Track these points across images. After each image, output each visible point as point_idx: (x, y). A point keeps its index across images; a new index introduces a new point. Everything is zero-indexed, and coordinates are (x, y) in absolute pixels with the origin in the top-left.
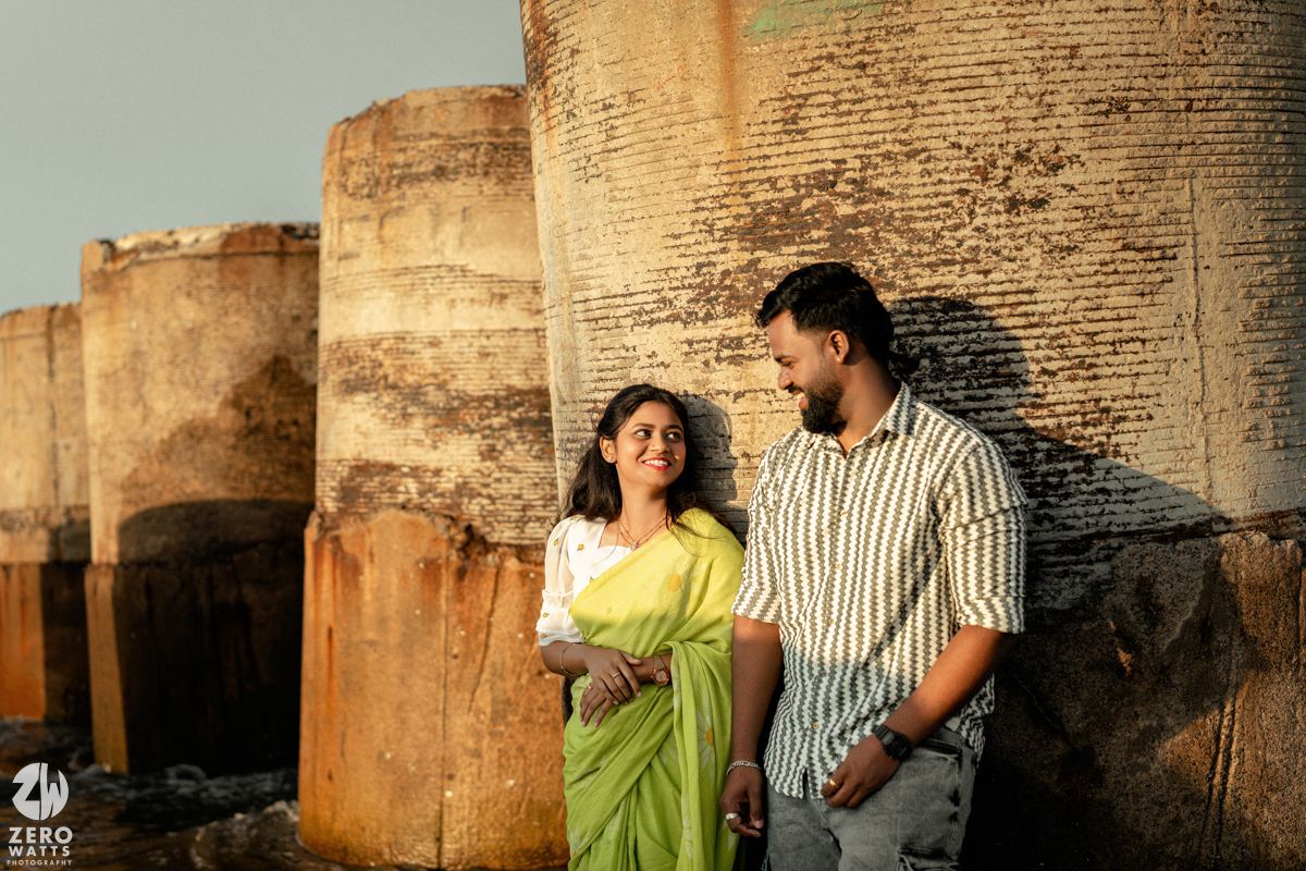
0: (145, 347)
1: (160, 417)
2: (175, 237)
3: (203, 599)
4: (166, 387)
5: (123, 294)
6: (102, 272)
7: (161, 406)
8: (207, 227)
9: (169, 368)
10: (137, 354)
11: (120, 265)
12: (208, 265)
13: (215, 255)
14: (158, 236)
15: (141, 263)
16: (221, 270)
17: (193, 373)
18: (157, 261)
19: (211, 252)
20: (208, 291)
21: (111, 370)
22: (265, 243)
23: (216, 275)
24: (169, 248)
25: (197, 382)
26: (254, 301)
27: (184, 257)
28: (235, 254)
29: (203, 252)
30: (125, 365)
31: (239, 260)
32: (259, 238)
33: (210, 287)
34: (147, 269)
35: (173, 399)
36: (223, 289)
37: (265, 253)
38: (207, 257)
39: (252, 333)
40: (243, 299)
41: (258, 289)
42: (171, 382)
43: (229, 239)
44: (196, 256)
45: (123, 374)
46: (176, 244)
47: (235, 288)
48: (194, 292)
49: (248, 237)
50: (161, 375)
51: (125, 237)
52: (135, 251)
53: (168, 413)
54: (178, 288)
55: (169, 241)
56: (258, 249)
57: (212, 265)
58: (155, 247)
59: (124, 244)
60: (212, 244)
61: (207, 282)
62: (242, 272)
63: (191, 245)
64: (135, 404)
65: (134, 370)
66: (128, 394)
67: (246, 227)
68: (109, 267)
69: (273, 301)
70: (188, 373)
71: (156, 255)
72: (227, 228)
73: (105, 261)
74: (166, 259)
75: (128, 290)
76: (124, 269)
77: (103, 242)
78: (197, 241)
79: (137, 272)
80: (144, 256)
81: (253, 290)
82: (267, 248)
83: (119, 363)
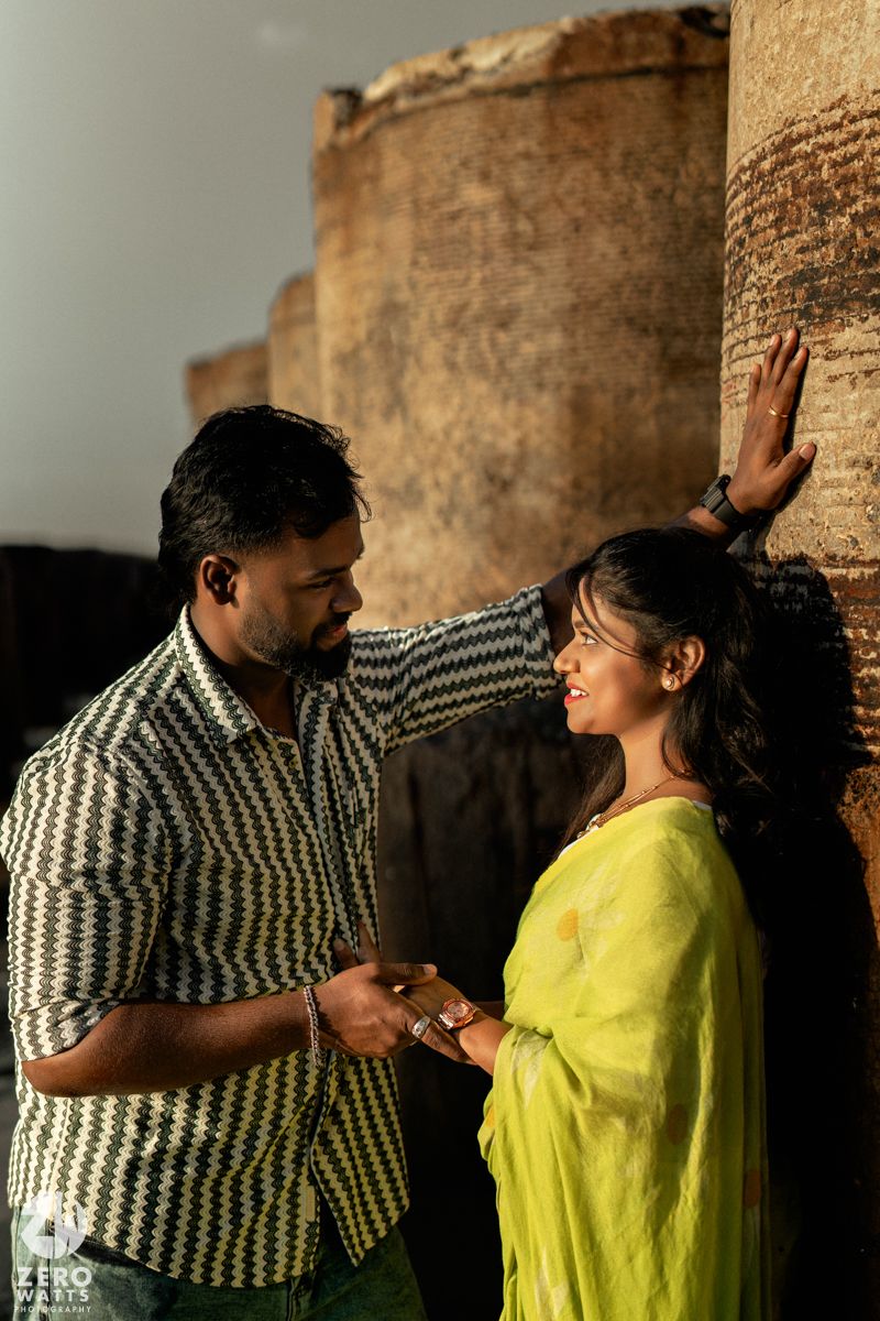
0: (404, 295)
1: (432, 440)
2: (465, 60)
3: (514, 814)
4: (441, 376)
5: (365, 188)
6: (333, 148)
7: (434, 417)
8: (526, 29)
9: (447, 336)
10: (391, 310)
11: (361, 128)
12: (523, 106)
13: (538, 84)
14: (432, 63)
15: (396, 119)
16: (550, 117)
17: (493, 343)
18: (424, 109)
19: (529, 78)
20: (523, 164)
21: (348, 346)
22: (642, 48)
23: (539, 128)
24: (450, 81)
25: (501, 363)
26: (617, 179)
27: (477, 94)
28: (581, 78)
29: (513, 80)
30: (370, 335)
31: (588, 91)
32: (631, 38)
33: (527, 156)
34: (406, 131)
35: (456, 401)
36: (552, 158)
37: (644, 72)
38: (521, 91)
39: (613, 251)
40: (596, 177)
41: (627, 155)
42: (452, 366)
43: (565, 48)
44: (500, 91)
45: (367, 354)
46: (466, 71)
47: (578, 153)
48: (495, 170)
49: (608, 39)
50: (433, 351)
51: (376, 78)
52: (390, 98)
53: (447, 433)
54: (465, 164)
55: (452, 69)
56: (629, 64)
57: (533, 106)
58: (426, 84)
59: (374, 92)
60: (533, 61)
61: (520, 145)
62: (593, 117)
63: (493, 71)
64: (388, 414)
65: (385, 346)
66: (376, 395)
67: (602, 19)
68: (345, 136)
69: (658, 179)
70: (484, 345)
71: (425, 100)
72: (566, 24)
73: (339, 125)
74: (444, 103)
75: (375, 179)
76: (367, 136)
77: (337, 93)
78: (505, 60)
79: (391, 139)
80: (402, 104)
81: (615, 157)
82: (648, 61)
83: (361, 332)
